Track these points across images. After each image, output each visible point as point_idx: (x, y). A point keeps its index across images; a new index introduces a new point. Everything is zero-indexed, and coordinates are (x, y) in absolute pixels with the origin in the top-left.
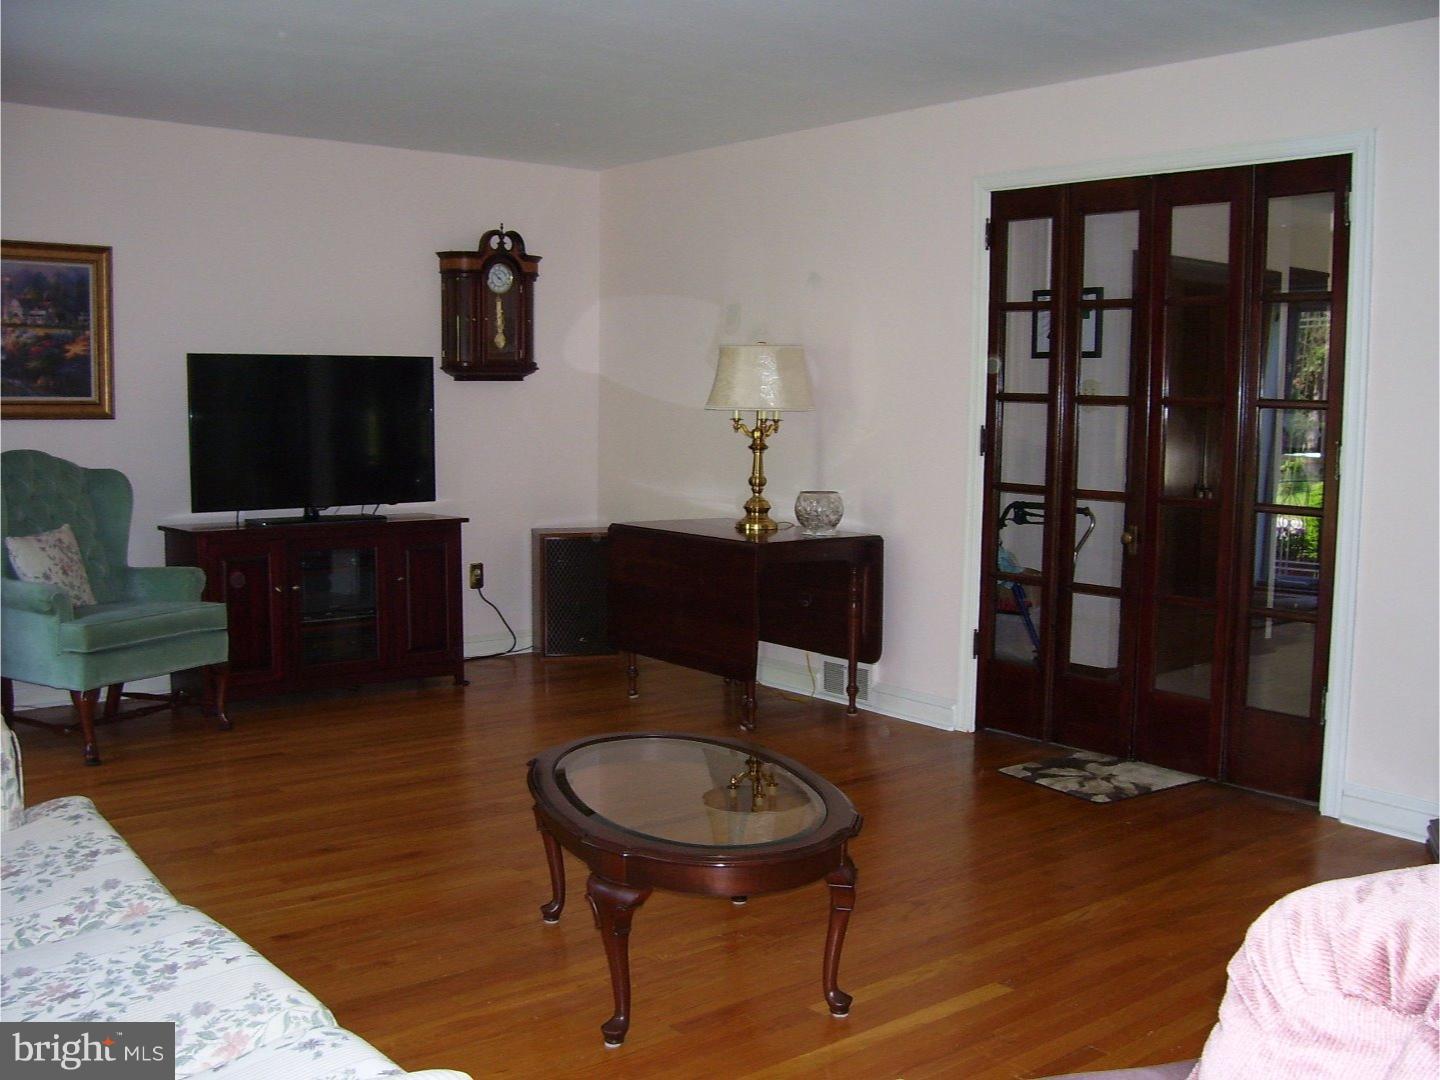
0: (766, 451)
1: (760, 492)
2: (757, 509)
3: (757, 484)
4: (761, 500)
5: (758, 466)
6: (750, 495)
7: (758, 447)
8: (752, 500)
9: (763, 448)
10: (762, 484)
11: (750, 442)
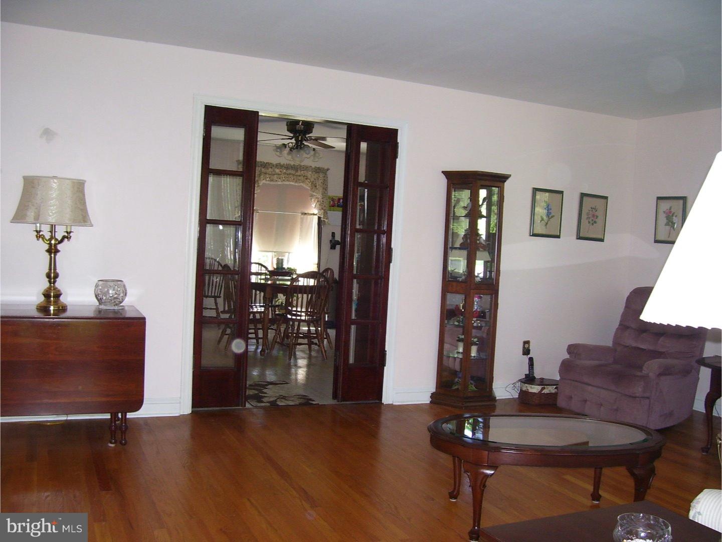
0: (58, 254)
1: (54, 282)
2: (52, 295)
3: (52, 276)
4: (55, 289)
5: (52, 265)
6: (48, 285)
7: (53, 251)
8: (49, 289)
9: (57, 251)
10: (56, 276)
11: (47, 247)
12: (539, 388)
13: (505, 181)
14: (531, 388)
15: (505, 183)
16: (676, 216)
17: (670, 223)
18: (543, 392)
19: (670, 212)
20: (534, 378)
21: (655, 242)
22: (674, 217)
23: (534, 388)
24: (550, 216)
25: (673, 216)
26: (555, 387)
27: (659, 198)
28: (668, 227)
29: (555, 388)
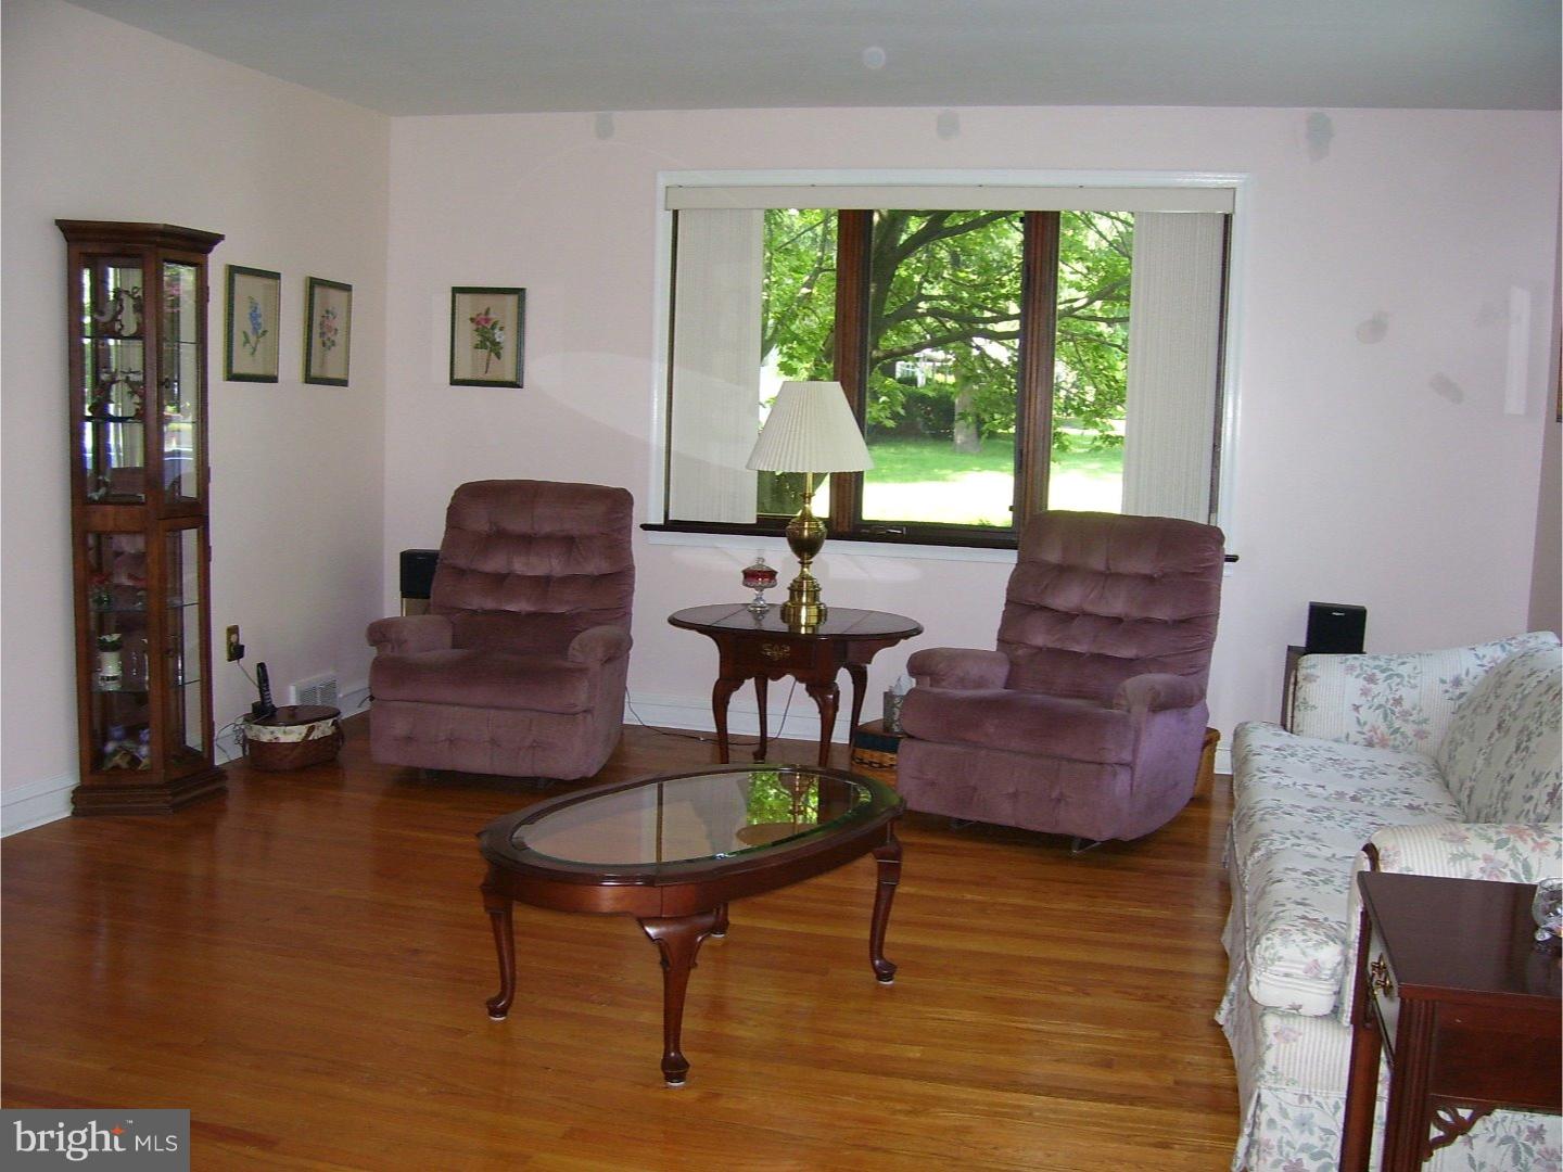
12: (303, 729)
13: (210, 250)
14: (285, 732)
15: (210, 256)
16: (501, 329)
17: (488, 343)
18: (310, 738)
19: (487, 321)
20: (274, 709)
21: (451, 384)
22: (496, 331)
23: (291, 732)
24: (260, 331)
25: (493, 328)
26: (331, 721)
27: (456, 291)
28: (484, 352)
29: (333, 725)
